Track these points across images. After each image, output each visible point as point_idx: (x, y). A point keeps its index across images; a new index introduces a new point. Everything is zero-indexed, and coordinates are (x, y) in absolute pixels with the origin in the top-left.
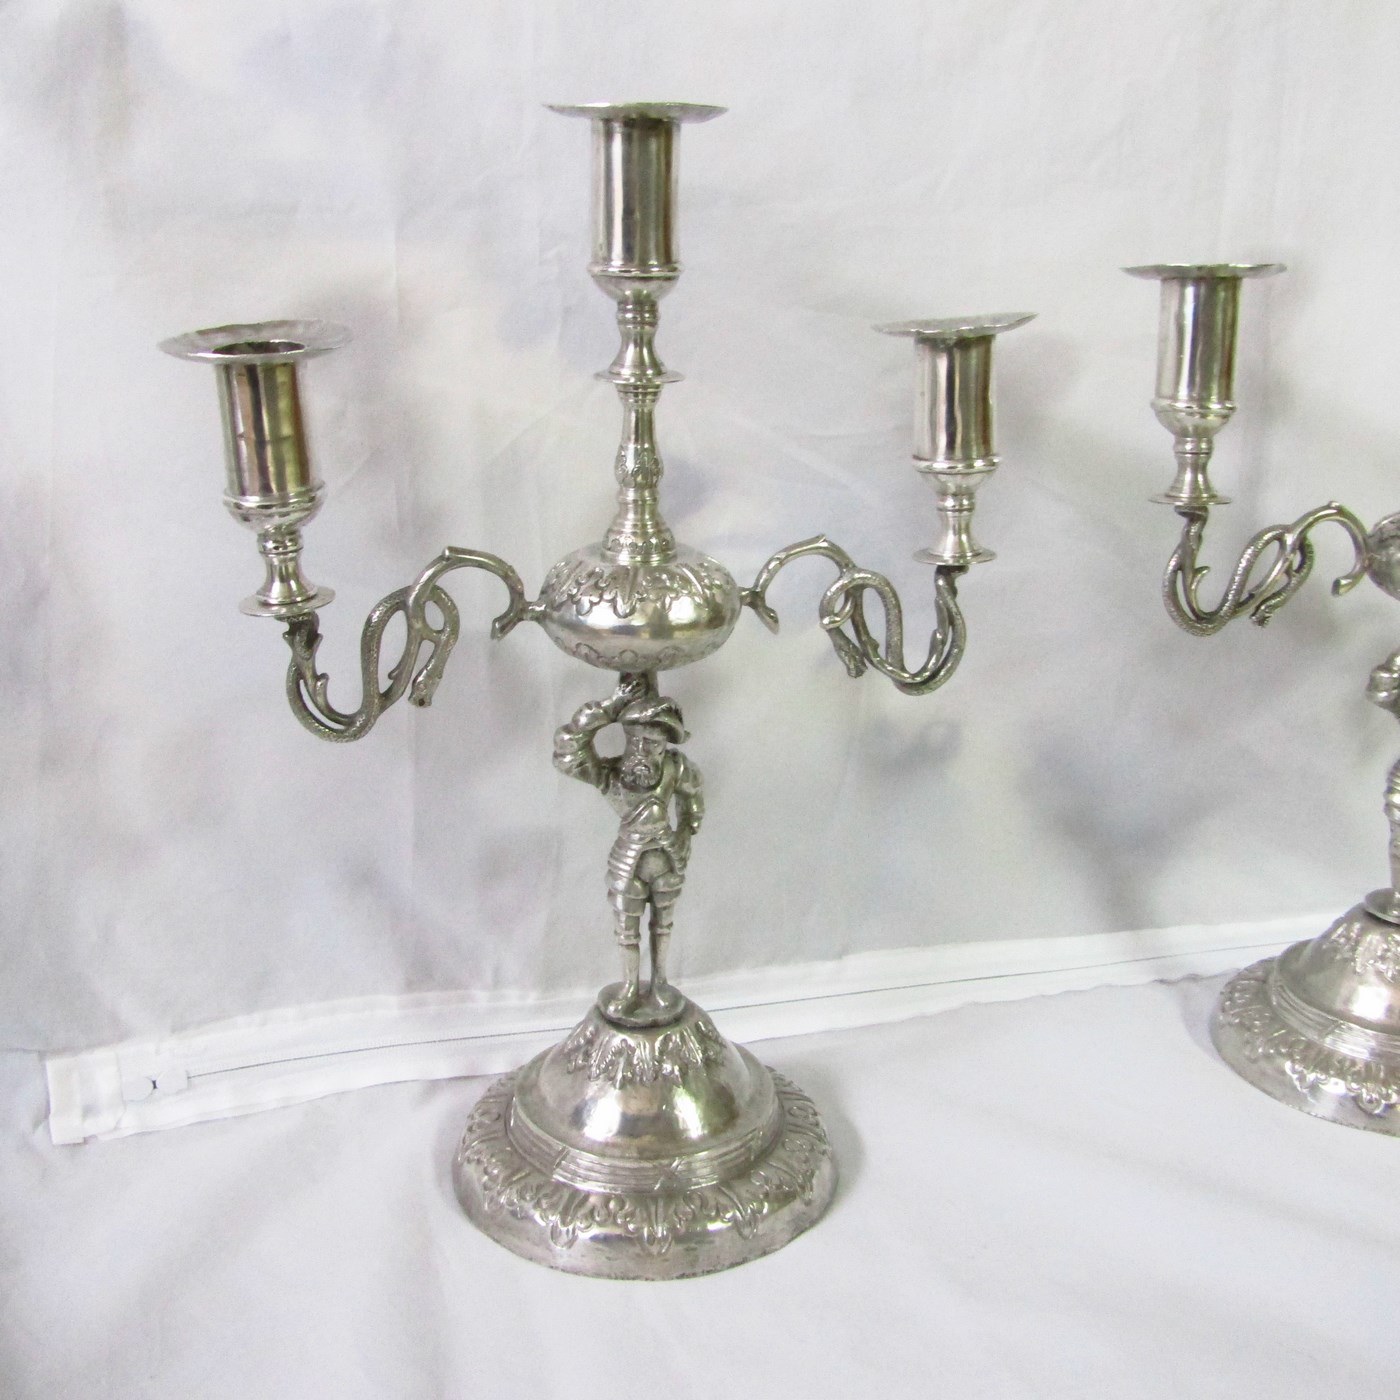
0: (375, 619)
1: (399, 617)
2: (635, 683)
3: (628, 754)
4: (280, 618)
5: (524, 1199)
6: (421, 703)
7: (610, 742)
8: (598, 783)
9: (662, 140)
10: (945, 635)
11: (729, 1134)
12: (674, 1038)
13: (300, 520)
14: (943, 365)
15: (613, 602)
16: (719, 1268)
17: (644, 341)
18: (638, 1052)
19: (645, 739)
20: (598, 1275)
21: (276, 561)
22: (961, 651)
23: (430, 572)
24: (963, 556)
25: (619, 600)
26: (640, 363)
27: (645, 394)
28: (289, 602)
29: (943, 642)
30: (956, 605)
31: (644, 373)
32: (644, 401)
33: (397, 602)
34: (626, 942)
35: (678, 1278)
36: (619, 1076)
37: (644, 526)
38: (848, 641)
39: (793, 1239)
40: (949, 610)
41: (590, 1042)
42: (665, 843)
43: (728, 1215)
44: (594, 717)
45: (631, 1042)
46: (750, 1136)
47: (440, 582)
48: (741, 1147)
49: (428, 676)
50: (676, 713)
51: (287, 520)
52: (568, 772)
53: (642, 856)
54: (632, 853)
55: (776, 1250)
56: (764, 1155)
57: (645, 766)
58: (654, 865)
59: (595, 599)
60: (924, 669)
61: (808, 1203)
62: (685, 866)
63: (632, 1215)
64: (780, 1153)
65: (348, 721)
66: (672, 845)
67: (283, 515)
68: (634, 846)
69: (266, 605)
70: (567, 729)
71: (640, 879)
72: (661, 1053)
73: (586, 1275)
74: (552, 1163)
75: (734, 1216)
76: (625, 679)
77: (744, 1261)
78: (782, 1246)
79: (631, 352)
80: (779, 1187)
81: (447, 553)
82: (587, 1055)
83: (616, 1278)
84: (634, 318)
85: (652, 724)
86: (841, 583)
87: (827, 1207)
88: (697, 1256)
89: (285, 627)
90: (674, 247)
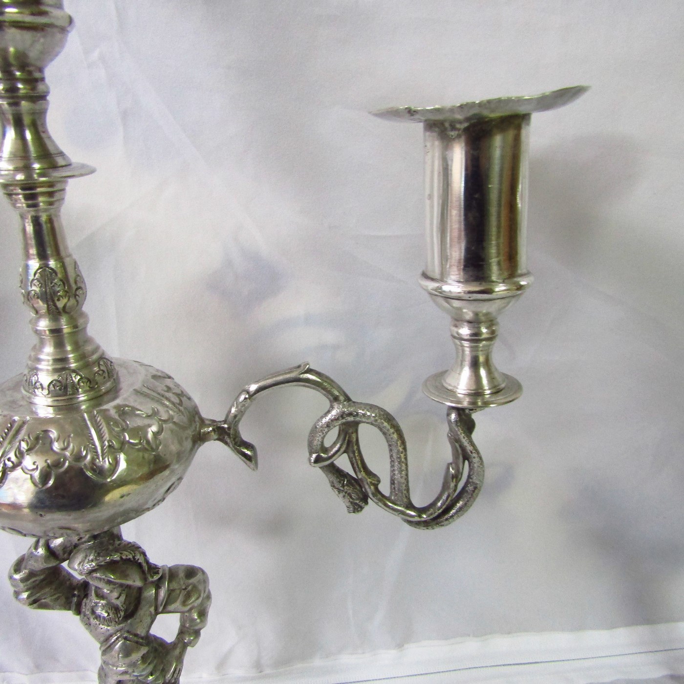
10: (460, 470)
22: (477, 490)
24: (480, 394)
29: (458, 477)
30: (472, 443)
32: (38, 205)
37: (66, 360)
38: (343, 475)
40: (463, 449)
60: (434, 505)
79: (9, 138)
86: (331, 416)
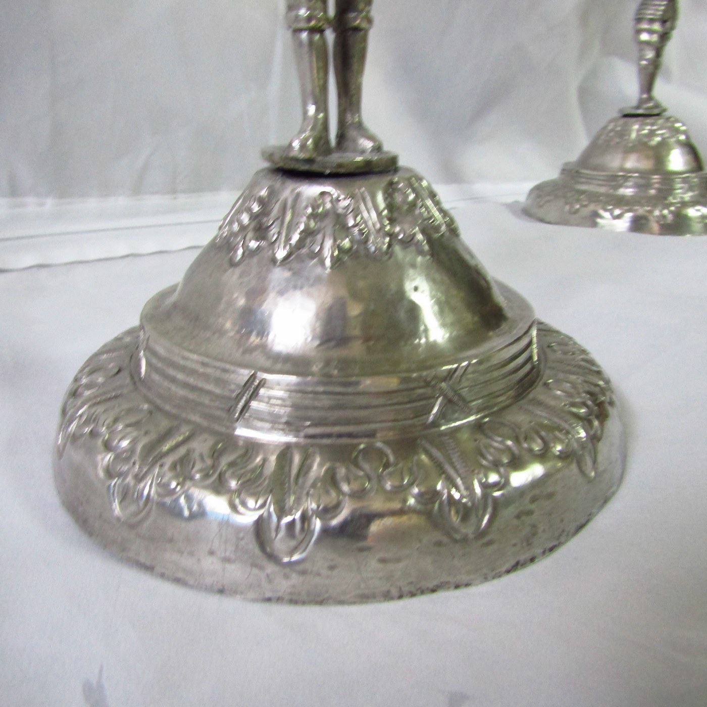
5: (190, 480)
35: (508, 572)
73: (341, 602)
74: (230, 410)
83: (400, 597)
88: (534, 526)
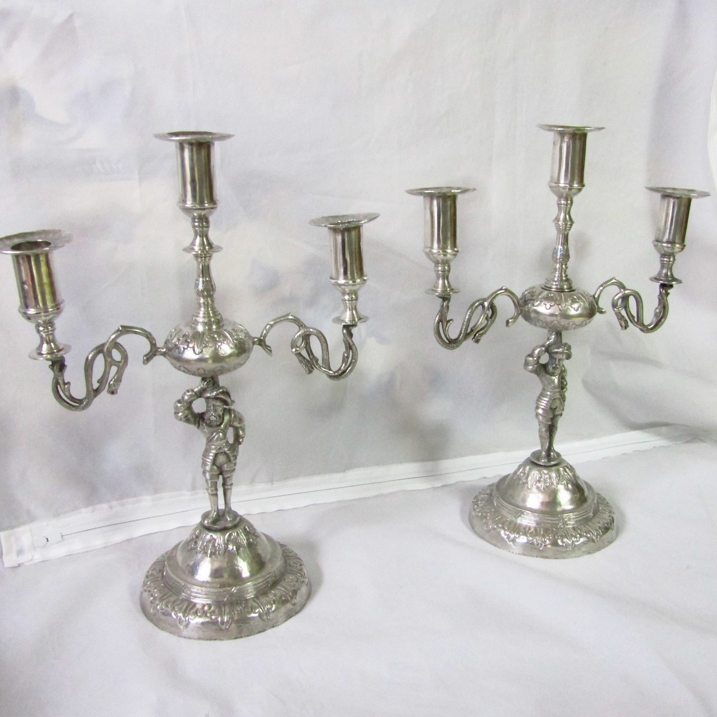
0: (90, 358)
1: (101, 357)
2: (208, 381)
3: (208, 411)
4: (48, 360)
5: (168, 607)
6: (113, 393)
7: (199, 406)
8: (195, 424)
9: (206, 150)
10: (348, 354)
11: (259, 576)
12: (233, 534)
13: (53, 317)
14: (339, 238)
15: (193, 348)
16: (252, 633)
17: (204, 235)
18: (217, 541)
19: (213, 405)
20: (199, 639)
21: (44, 335)
22: (356, 361)
23: (113, 336)
24: (354, 320)
25: (196, 346)
26: (203, 244)
27: (205, 257)
28: (51, 352)
29: (348, 357)
30: (353, 342)
31: (204, 248)
32: (205, 260)
33: (99, 350)
34: (212, 493)
35: (234, 639)
36: (209, 552)
37: (209, 313)
38: (304, 358)
39: (287, 620)
40: (349, 344)
41: (197, 537)
42: (226, 449)
43: (257, 611)
44: (191, 396)
45: (215, 536)
46: (268, 576)
47: (119, 340)
48: (263, 581)
49: (115, 381)
50: (227, 394)
51: (48, 318)
52: (181, 420)
53: (216, 455)
54: (212, 454)
55: (278, 625)
56: (275, 584)
57: (215, 416)
58: (222, 459)
59: (186, 347)
60: (340, 369)
61: (294, 605)
62: (236, 458)
63: (214, 612)
64: (283, 583)
65: (80, 401)
66: (229, 450)
67: (46, 316)
68: (213, 451)
69: (40, 354)
70: (179, 402)
71: (216, 465)
72: (228, 541)
73: (194, 639)
74: (180, 591)
75: (259, 611)
76: (204, 379)
77: (264, 631)
78: (281, 624)
79: (198, 240)
80: (281, 597)
81: (120, 328)
82: (196, 543)
83: (207, 640)
84: (199, 225)
85: (216, 398)
86: (299, 333)
87: (303, 606)
88: (243, 629)
89: (50, 363)
90: (214, 194)
